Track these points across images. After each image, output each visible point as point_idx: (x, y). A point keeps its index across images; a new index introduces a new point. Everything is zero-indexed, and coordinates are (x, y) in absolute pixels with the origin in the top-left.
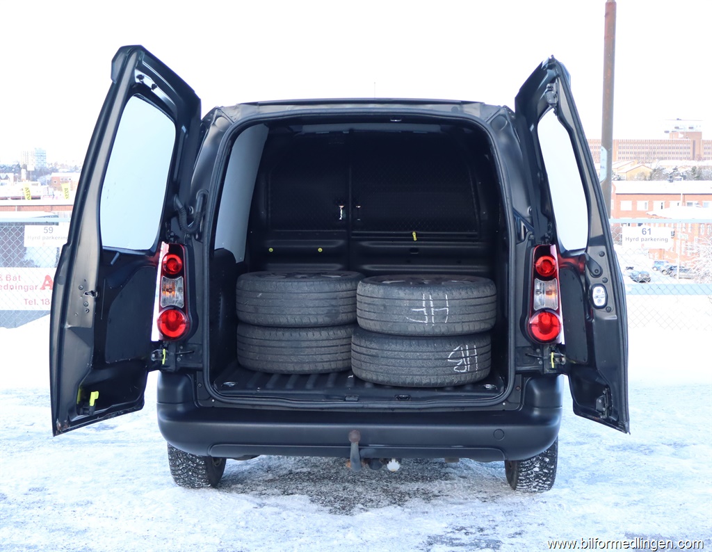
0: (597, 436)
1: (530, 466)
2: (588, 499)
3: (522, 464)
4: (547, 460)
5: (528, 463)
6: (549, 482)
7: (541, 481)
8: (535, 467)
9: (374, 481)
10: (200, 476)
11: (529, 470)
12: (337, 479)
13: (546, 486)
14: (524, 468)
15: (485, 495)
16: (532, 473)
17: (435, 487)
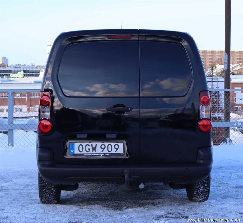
0: (226, 184)
1: (199, 188)
2: (224, 203)
3: (195, 187)
4: (206, 185)
5: (198, 187)
6: (207, 196)
7: (203, 195)
8: (201, 188)
9: (129, 200)
10: (53, 196)
11: (198, 190)
12: (112, 200)
13: (205, 198)
14: (196, 189)
15: (179, 203)
16: (200, 191)
17: (157, 201)
